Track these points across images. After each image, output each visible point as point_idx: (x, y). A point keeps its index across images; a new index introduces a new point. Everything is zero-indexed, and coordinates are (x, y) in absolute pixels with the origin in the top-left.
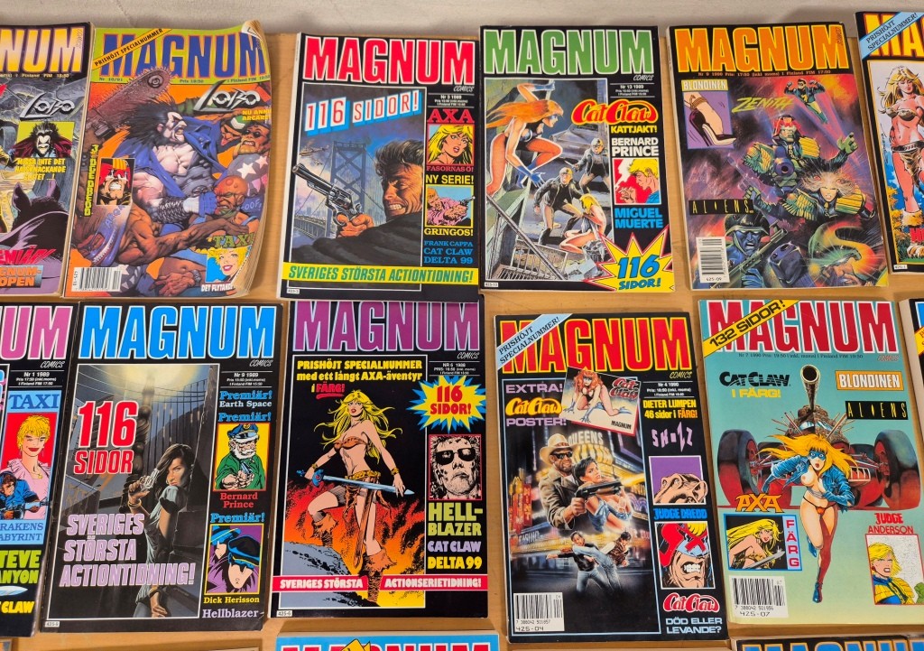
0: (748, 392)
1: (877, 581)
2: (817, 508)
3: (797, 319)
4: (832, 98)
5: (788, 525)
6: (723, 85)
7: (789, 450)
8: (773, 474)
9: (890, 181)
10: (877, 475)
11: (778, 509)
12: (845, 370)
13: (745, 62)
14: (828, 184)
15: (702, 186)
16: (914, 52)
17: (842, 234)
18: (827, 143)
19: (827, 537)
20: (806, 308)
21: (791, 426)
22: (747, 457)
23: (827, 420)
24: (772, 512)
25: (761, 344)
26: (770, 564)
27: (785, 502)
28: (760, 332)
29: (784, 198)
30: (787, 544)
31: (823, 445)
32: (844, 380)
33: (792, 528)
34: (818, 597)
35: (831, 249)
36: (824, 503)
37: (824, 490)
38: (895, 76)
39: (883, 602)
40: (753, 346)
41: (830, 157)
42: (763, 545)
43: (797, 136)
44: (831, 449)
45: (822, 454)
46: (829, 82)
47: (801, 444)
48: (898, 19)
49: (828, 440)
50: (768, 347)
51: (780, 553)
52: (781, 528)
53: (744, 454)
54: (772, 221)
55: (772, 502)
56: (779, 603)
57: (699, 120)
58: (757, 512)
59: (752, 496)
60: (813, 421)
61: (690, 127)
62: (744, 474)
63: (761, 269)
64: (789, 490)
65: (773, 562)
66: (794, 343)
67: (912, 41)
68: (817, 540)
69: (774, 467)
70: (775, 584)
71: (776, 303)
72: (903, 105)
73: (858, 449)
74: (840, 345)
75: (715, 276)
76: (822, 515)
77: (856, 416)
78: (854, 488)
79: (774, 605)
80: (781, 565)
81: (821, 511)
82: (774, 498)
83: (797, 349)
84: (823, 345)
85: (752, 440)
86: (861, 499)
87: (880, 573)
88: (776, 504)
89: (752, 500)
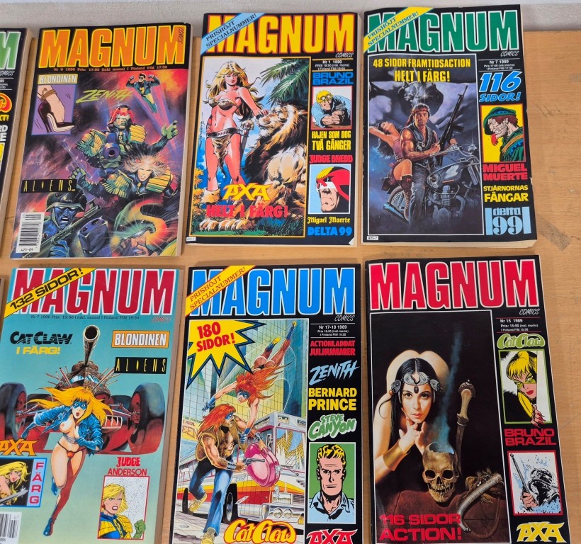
0: (32, 349)
1: (104, 517)
2: (68, 452)
3: (90, 285)
4: (165, 90)
5: (37, 466)
6: (74, 78)
7: (55, 400)
8: (34, 422)
9: (200, 163)
10: (129, 423)
11: (32, 453)
12: (121, 330)
13: (97, 59)
14: (144, 166)
15: (36, 167)
16: (246, 48)
17: (146, 210)
18: (153, 130)
19: (71, 477)
20: (101, 276)
21: (63, 379)
22: (16, 407)
23: (96, 374)
24: (26, 456)
25: (53, 307)
26: (12, 501)
27: (39, 448)
28: (54, 297)
29: (105, 178)
30: (32, 483)
31: (87, 396)
32: (118, 339)
33: (41, 470)
34: (49, 531)
35: (133, 223)
36: (74, 448)
37: (78, 436)
38: (224, 71)
39: (105, 536)
40: (45, 309)
41: (152, 143)
42: (10, 485)
43: (129, 124)
44: (94, 400)
45: (84, 404)
46: (165, 76)
47: (67, 396)
48: (238, 20)
49: (93, 392)
50: (59, 309)
51: (23, 491)
52: (29, 470)
53: (13, 405)
54: (90, 198)
55: (27, 447)
56: (12, 535)
57: (46, 109)
58: (13, 456)
59: (12, 441)
60: (84, 375)
61: (37, 116)
62: (10, 421)
63: (70, 241)
64: (46, 436)
65: (16, 499)
66: (84, 307)
67: (247, 38)
68: (61, 480)
69: (38, 416)
70: (13, 519)
71: (75, 271)
72: (224, 96)
73: (117, 399)
74: (122, 308)
75: (28, 247)
76: (70, 458)
77: (122, 371)
78: (106, 435)
79: (6, 538)
80: (21, 502)
81: (71, 454)
82: (30, 443)
83: (85, 312)
84: (108, 308)
85: (24, 392)
86: (109, 443)
87: (109, 511)
88: (31, 449)
89: (10, 445)
